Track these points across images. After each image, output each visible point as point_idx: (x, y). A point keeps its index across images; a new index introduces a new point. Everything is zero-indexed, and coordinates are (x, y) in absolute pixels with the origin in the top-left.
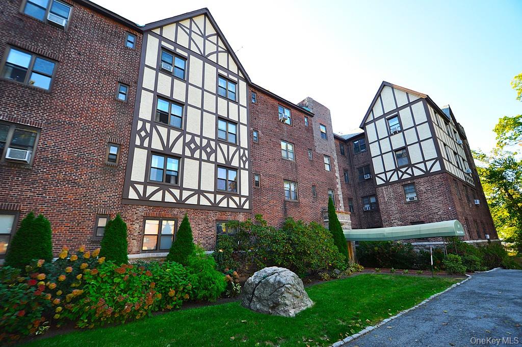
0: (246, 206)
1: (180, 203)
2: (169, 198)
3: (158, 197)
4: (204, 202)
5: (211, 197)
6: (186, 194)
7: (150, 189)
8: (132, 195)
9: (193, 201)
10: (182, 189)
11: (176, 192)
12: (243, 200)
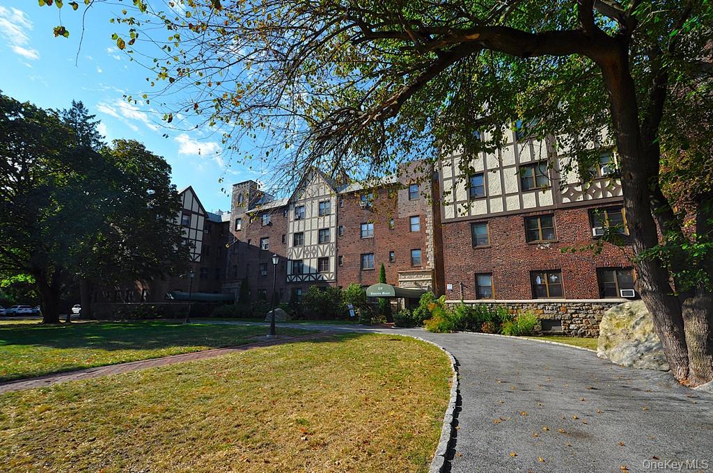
0: (333, 278)
1: (303, 281)
2: (299, 280)
3: (295, 280)
4: (312, 279)
5: (314, 276)
6: (305, 276)
7: (293, 277)
8: (288, 281)
9: (307, 279)
10: (303, 274)
11: (301, 276)
12: (331, 275)
